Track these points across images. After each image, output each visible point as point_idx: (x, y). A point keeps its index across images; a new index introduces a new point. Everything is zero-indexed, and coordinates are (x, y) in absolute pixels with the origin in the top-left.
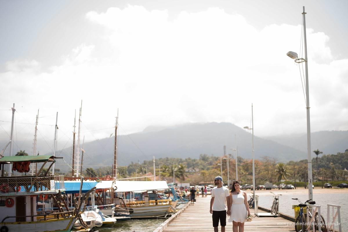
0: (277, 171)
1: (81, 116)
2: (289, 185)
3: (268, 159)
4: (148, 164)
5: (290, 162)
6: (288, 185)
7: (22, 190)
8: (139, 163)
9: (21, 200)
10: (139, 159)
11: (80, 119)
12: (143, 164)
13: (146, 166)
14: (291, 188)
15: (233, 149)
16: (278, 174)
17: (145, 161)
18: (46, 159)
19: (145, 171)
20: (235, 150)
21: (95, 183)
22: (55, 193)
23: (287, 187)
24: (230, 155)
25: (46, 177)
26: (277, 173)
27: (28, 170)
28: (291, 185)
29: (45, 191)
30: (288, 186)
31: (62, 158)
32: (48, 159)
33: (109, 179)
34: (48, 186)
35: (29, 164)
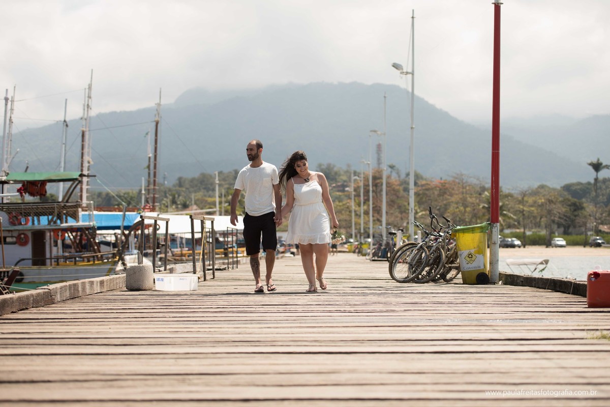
0: (484, 207)
1: (90, 100)
2: (510, 240)
3: (464, 181)
4: (188, 186)
5: (542, 187)
6: (507, 239)
7: (44, 221)
8: (166, 182)
9: (38, 237)
10: (166, 173)
11: (90, 104)
12: (174, 186)
13: (183, 191)
14: (513, 246)
15: (366, 162)
16: (487, 214)
17: (180, 179)
18: (75, 177)
19: (182, 202)
20: (369, 164)
21: (135, 214)
22: (89, 226)
23: (506, 243)
24: (392, 167)
25: (68, 204)
26: (484, 211)
27: (44, 193)
28: (514, 239)
29: (71, 223)
30: (508, 241)
31: (95, 176)
32: (78, 177)
33: (149, 210)
34: (75, 216)
35: (46, 185)
